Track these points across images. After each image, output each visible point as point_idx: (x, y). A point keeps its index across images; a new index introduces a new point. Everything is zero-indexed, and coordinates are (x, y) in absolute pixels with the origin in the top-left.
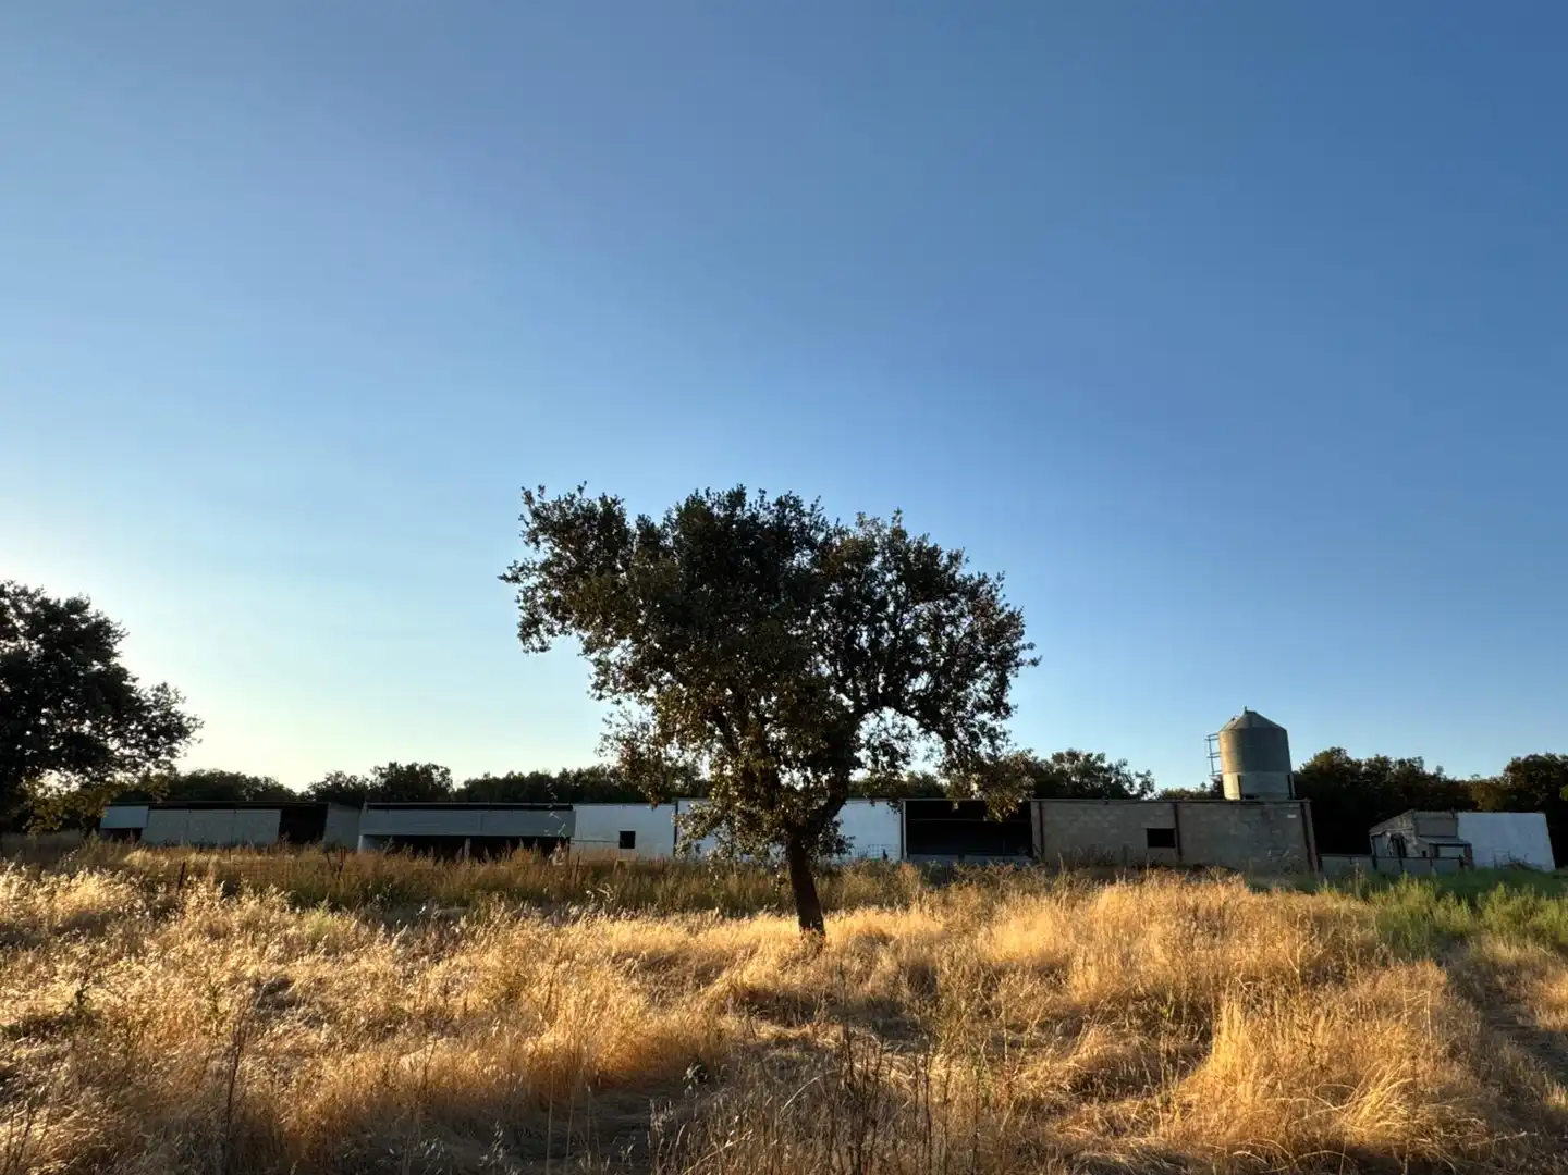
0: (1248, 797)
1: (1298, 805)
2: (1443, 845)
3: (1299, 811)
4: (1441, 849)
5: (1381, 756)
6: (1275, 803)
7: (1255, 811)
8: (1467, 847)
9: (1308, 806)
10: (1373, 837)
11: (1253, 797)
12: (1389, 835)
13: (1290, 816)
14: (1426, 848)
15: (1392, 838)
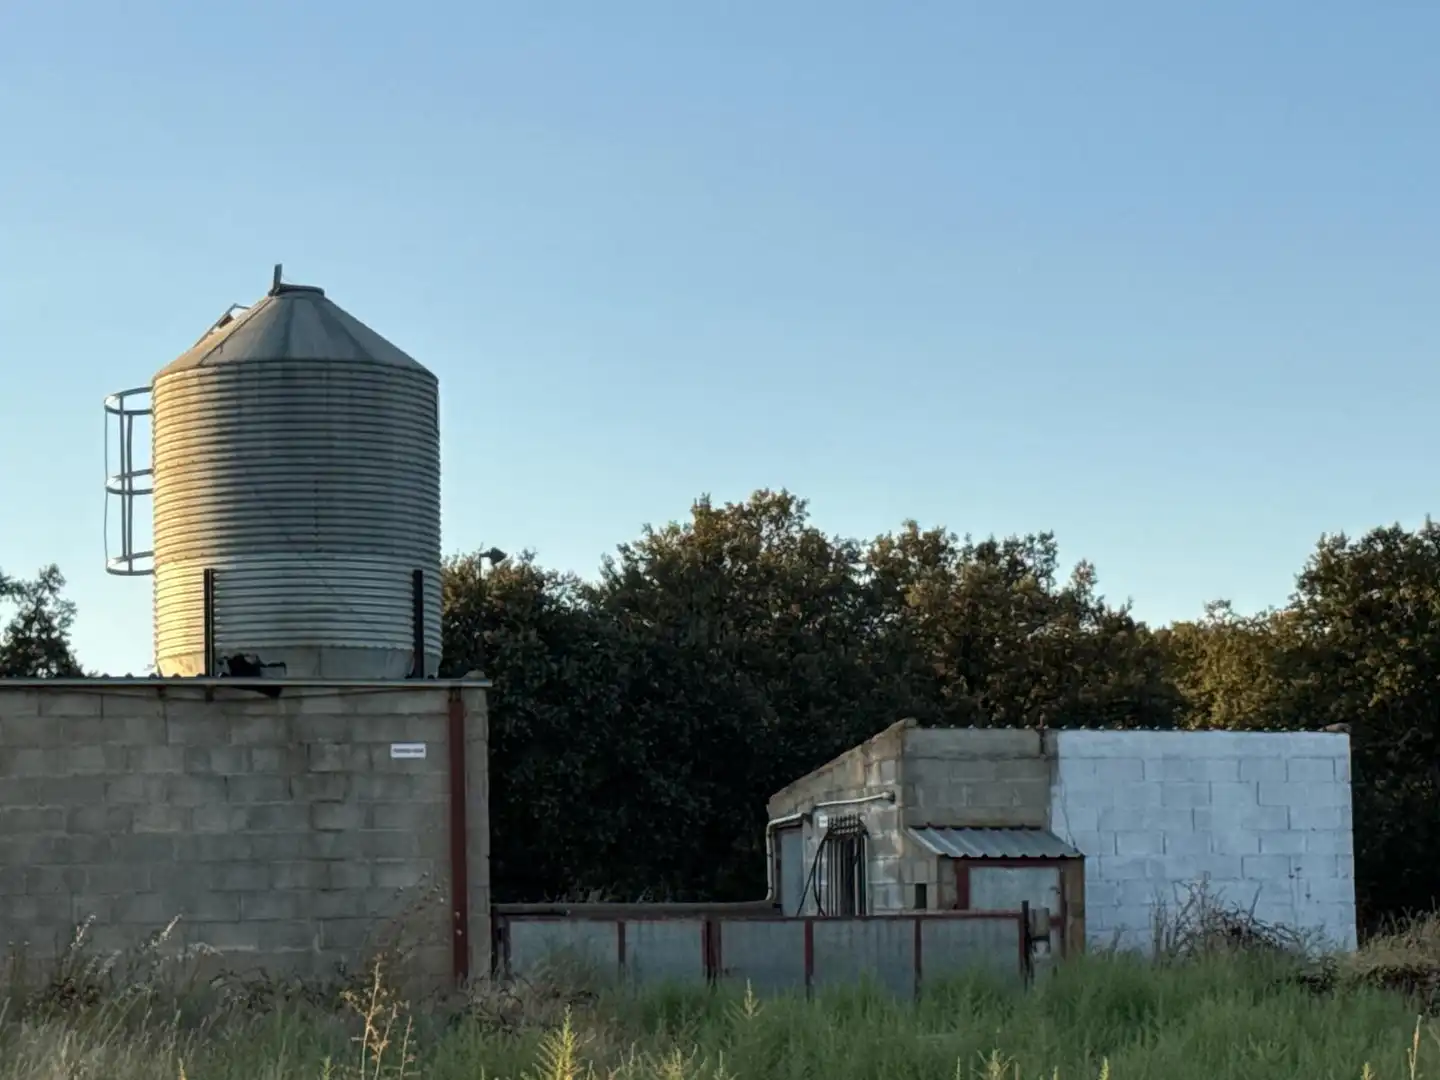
0: (240, 665)
1: (436, 703)
2: (986, 860)
3: (439, 730)
4: (977, 875)
5: (925, 528)
6: (345, 692)
7: (258, 726)
8: (1070, 864)
9: (477, 705)
10: (777, 829)
11: (254, 670)
12: (823, 820)
13: (400, 751)
14: (926, 873)
15: (830, 835)
